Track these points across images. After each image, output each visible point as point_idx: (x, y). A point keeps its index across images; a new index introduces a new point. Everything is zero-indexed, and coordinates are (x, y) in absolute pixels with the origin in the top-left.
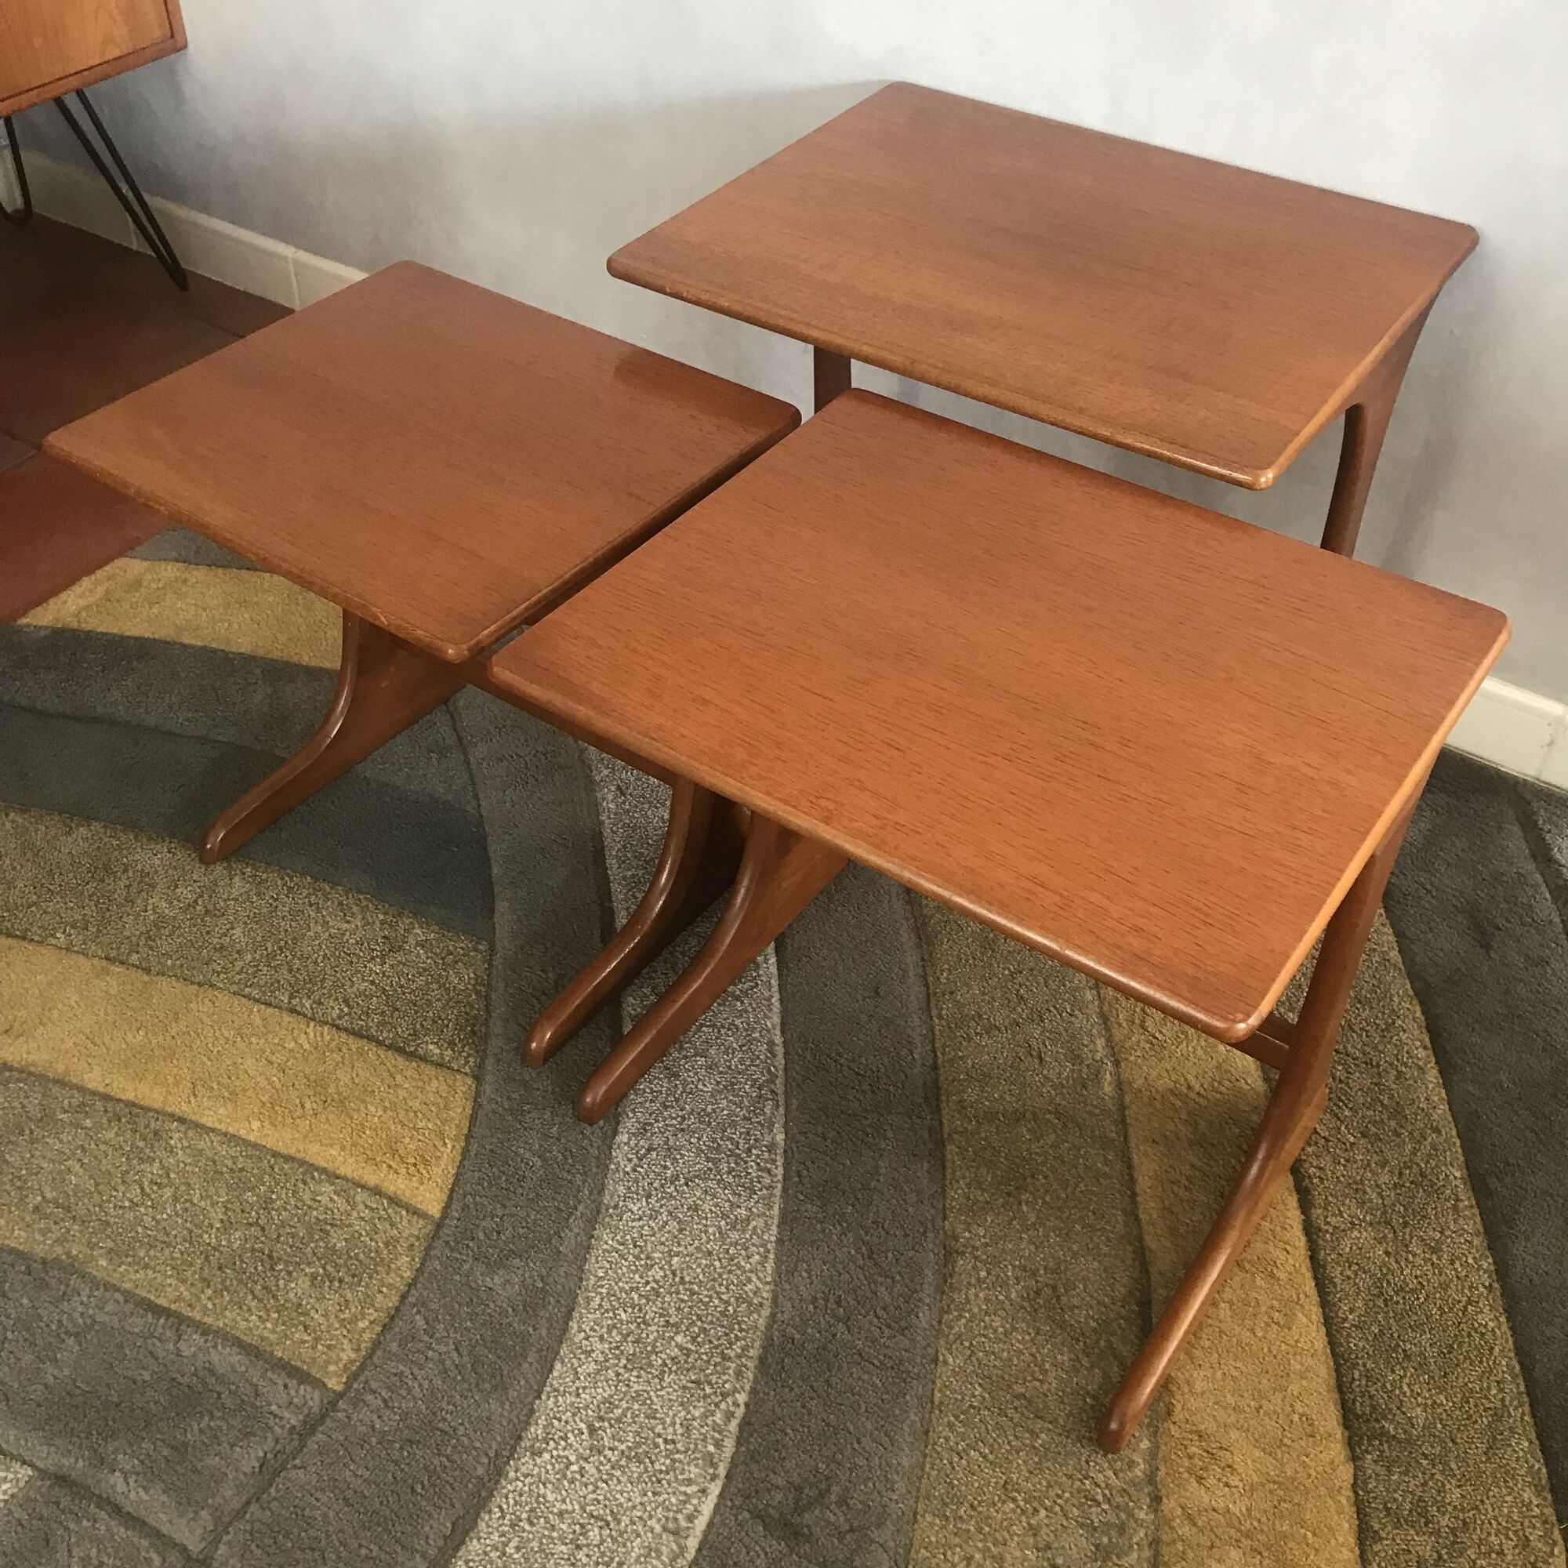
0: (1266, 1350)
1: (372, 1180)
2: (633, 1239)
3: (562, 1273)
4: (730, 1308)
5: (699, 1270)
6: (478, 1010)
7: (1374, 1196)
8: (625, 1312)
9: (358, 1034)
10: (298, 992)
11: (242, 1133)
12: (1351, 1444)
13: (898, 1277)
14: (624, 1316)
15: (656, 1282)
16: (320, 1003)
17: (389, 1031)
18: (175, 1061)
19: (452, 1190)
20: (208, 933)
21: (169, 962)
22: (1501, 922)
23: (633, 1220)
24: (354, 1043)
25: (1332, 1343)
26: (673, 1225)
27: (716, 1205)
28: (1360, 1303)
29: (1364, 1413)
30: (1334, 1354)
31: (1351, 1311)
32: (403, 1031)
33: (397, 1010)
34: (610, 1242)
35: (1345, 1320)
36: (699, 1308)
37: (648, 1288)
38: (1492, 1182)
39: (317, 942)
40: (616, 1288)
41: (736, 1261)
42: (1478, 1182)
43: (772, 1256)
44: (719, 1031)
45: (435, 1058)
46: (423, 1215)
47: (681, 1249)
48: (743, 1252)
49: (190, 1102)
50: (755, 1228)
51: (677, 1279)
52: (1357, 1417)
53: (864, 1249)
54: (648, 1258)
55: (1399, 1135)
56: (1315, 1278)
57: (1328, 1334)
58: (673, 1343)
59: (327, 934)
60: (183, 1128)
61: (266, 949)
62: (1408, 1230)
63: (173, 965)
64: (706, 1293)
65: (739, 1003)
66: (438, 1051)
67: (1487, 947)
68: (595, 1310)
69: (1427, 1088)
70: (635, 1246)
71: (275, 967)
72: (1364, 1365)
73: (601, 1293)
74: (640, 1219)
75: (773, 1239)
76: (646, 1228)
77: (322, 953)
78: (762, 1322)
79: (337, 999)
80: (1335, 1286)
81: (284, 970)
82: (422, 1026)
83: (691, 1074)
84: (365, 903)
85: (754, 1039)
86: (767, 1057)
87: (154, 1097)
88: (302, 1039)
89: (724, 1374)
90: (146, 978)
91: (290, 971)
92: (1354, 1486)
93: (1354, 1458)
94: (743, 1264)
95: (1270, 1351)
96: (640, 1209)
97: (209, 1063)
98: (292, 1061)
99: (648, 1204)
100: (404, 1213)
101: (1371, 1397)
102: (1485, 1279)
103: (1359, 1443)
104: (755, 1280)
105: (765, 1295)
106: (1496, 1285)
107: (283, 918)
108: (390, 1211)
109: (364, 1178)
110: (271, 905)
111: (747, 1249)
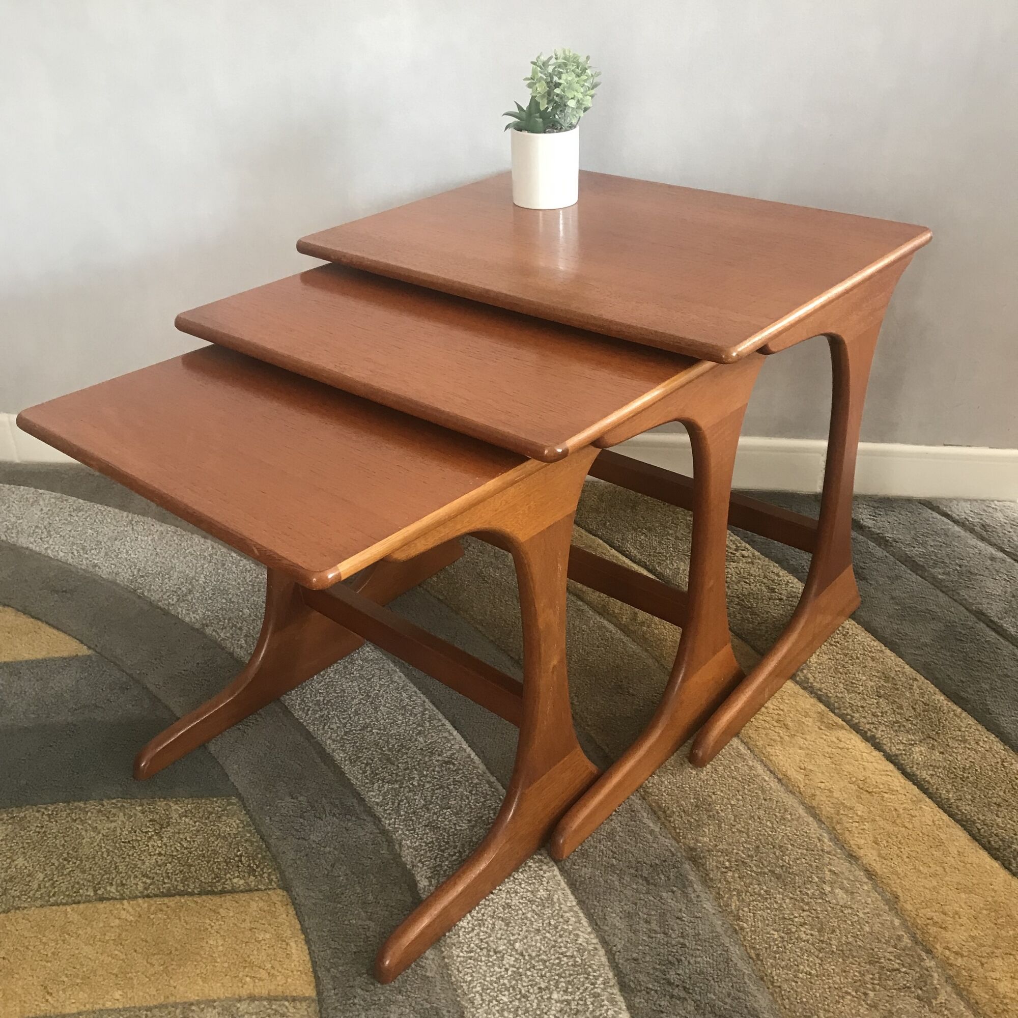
0: (921, 834)
1: (244, 993)
2: (476, 945)
3: (439, 991)
4: (578, 959)
5: (538, 945)
6: (256, 842)
7: (910, 726)
8: (504, 995)
9: (169, 894)
10: (99, 883)
11: (109, 1005)
12: (1006, 866)
13: (675, 889)
14: (505, 999)
15: (514, 966)
16: (123, 885)
17: (194, 883)
18: (16, 976)
19: (315, 972)
22: (862, 566)
23: (469, 933)
24: (172, 902)
25: (951, 815)
26: (499, 924)
27: (522, 898)
28: (949, 787)
29: (1000, 846)
30: (957, 821)
31: (948, 792)
32: (205, 878)
33: (191, 865)
34: (461, 954)
35: (948, 799)
36: (555, 969)
37: (510, 973)
38: (964, 695)
39: (95, 844)
40: (486, 983)
41: (560, 927)
42: (955, 697)
43: (581, 915)
44: (448, 788)
45: (242, 887)
46: (305, 999)
47: (516, 936)
48: (561, 920)
49: (47, 1001)
50: (558, 899)
51: (527, 958)
52: (998, 850)
53: (640, 881)
54: (496, 953)
55: (897, 689)
56: (914, 784)
57: (945, 811)
58: (553, 1002)
59: (101, 835)
61: (53, 864)
62: (941, 737)
64: (553, 957)
65: (451, 766)
66: (242, 882)
67: (864, 581)
68: (481, 1005)
69: (891, 660)
70: (482, 949)
71: (69, 874)
72: (979, 819)
73: (478, 992)
74: (473, 930)
75: (574, 903)
76: (481, 934)
77: (104, 850)
78: (604, 959)
79: (136, 877)
80: (929, 783)
81: (77, 872)
82: (219, 869)
83: (446, 823)
84: (119, 805)
85: (476, 784)
86: (493, 792)
88: (124, 914)
89: (602, 1006)
91: (84, 872)
93: (1014, 874)
94: (566, 927)
95: (923, 834)
96: (468, 923)
97: (49, 964)
98: (124, 934)
99: (472, 917)
100: (286, 1003)
101: (997, 835)
102: (998, 746)
103: (1010, 864)
104: (580, 933)
105: (595, 941)
106: (1007, 747)
107: (55, 838)
108: (274, 1007)
109: (237, 993)
110: (39, 832)
111: (562, 917)
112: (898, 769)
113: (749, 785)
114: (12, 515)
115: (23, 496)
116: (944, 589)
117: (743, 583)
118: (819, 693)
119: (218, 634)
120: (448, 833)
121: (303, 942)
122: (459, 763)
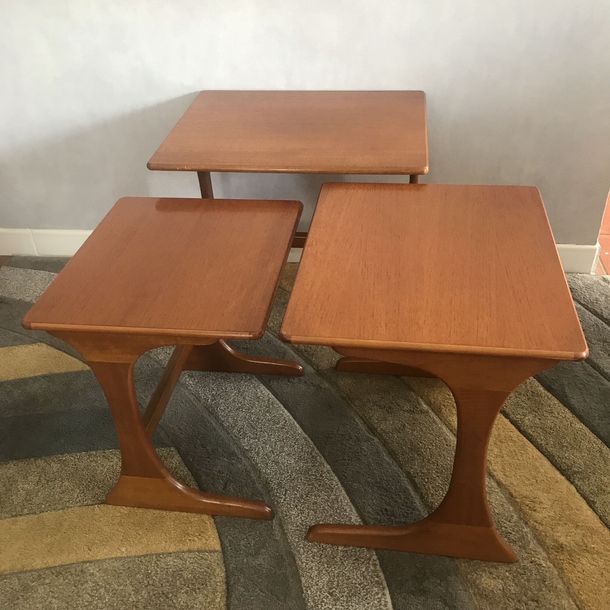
0: (526, 463)
1: (186, 548)
2: (300, 523)
3: (282, 547)
6: (186, 471)
7: (524, 405)
8: (315, 548)
11: (119, 555)
12: (568, 479)
13: (400, 494)
14: (315, 550)
18: (72, 541)
19: (220, 538)
20: (53, 488)
21: (43, 506)
23: (296, 517)
25: (542, 453)
26: (311, 512)
27: (323, 499)
28: (542, 437)
30: (545, 455)
31: (541, 440)
35: (541, 444)
38: (553, 387)
39: (104, 474)
41: (342, 514)
42: (548, 388)
43: (352, 507)
44: (283, 441)
46: (214, 551)
48: (342, 510)
49: (89, 553)
50: (341, 500)
52: (565, 470)
53: (383, 490)
56: (524, 436)
57: (539, 450)
58: (339, 551)
59: (106, 469)
60: (92, 564)
61: (83, 485)
62: (540, 410)
63: (45, 507)
68: (304, 553)
70: (303, 525)
71: (92, 489)
72: (556, 455)
73: (301, 547)
74: (298, 515)
75: (349, 501)
76: (303, 517)
77: (108, 477)
80: (532, 435)
81: (96, 488)
83: (283, 460)
84: (114, 453)
85: (298, 439)
86: (306, 443)
87: (72, 558)
89: (364, 552)
90: (36, 516)
91: (99, 488)
92: (577, 491)
93: (572, 483)
94: (345, 513)
96: (296, 512)
97: (88, 536)
98: (123, 520)
99: (298, 509)
100: (207, 554)
101: (565, 463)
102: (569, 415)
103: (570, 478)
104: (352, 516)
105: (359, 520)
106: (574, 416)
107: (82, 470)
108: (201, 555)
109: (182, 549)
110: (74, 468)
111: (343, 508)
112: (517, 428)
113: (439, 438)
114: (38, 289)
115: (43, 276)
119: (157, 357)
120: (284, 466)
121: (214, 523)
122: (288, 428)
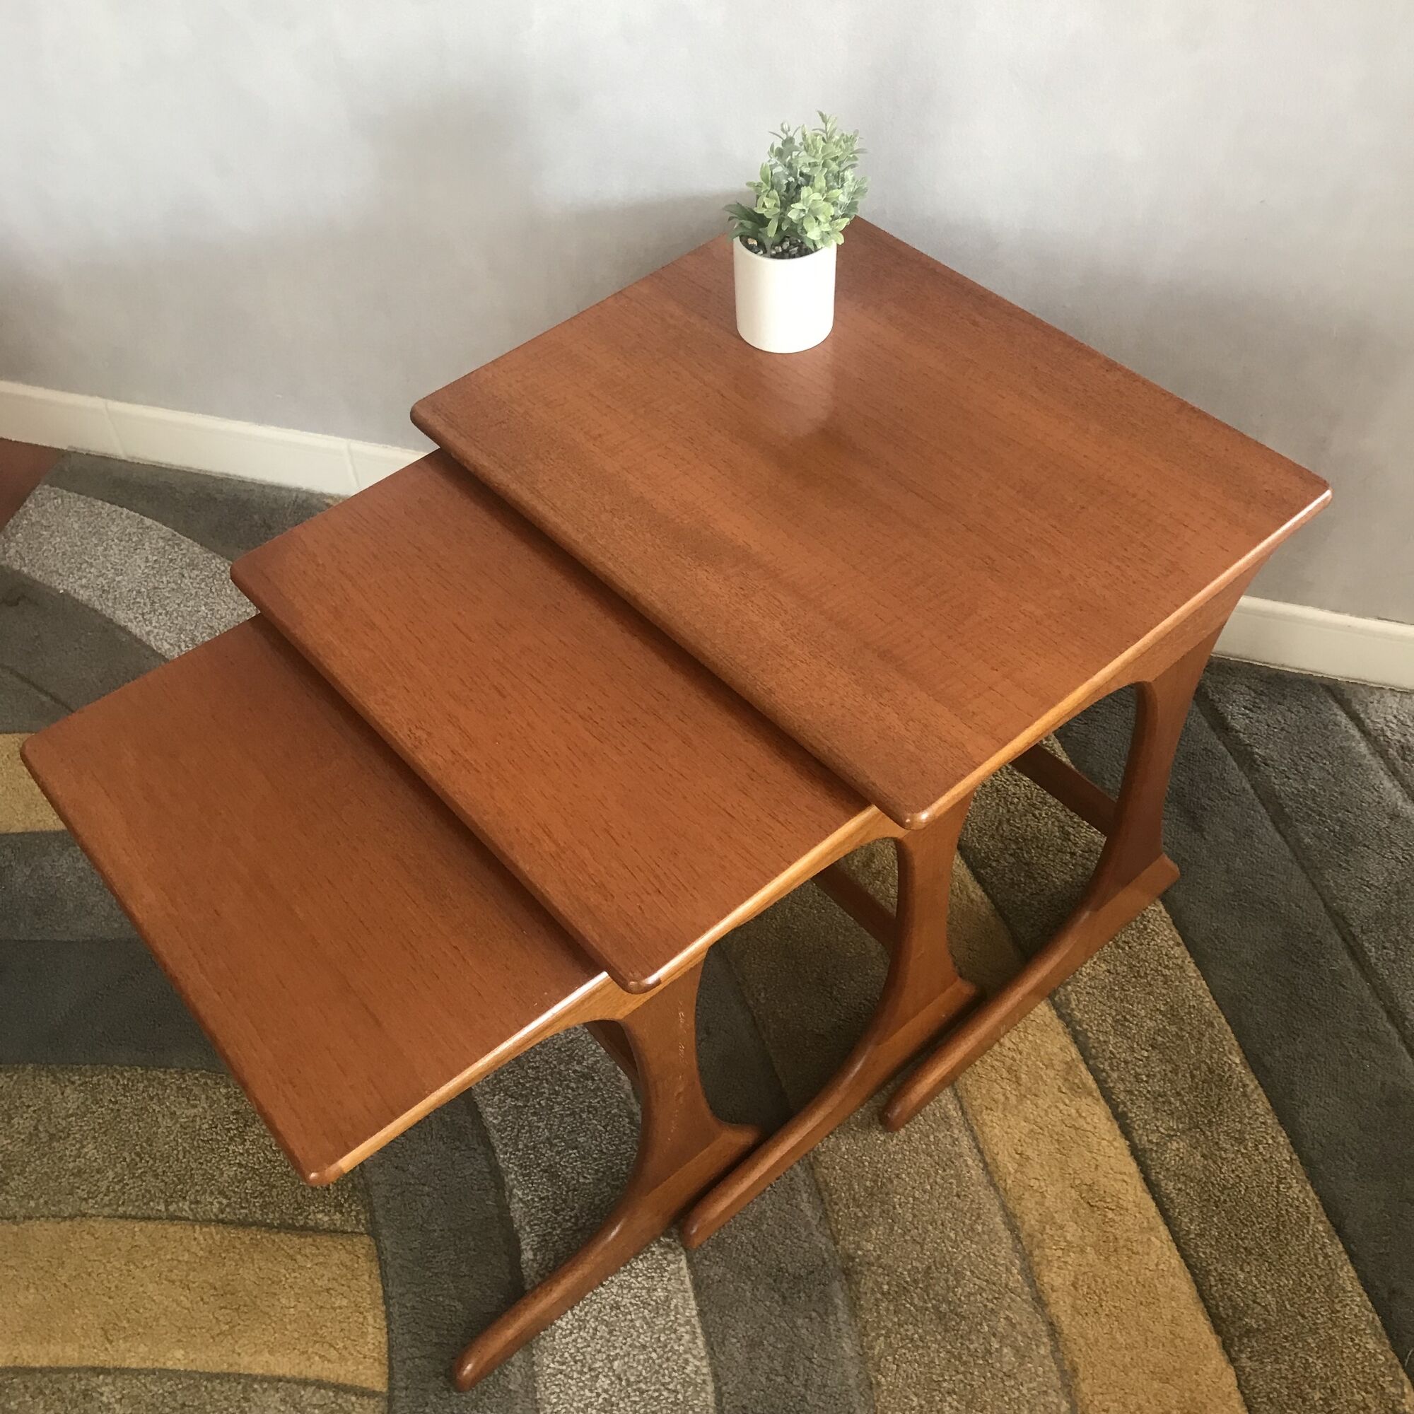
0: (1134, 1283)
1: (311, 1375)
2: (571, 1355)
4: (680, 1396)
5: (640, 1368)
7: (1178, 1104)
9: (243, 1224)
10: (171, 1197)
11: (169, 1365)
12: (1226, 1346)
13: (814, 1314)
15: (606, 1391)
16: (197, 1202)
17: (273, 1212)
18: (77, 1311)
19: (390, 1360)
20: (61, 1159)
21: (32, 1204)
22: (1205, 801)
23: (565, 1337)
24: (246, 1236)
25: (1184, 1256)
26: (602, 1330)
27: (635, 1296)
28: (1196, 1212)
29: (1228, 1316)
30: (1188, 1266)
31: (1191, 1221)
32: (287, 1208)
33: (274, 1186)
34: (552, 1365)
35: (1188, 1233)
36: (651, 1405)
37: (601, 1400)
38: (1267, 1060)
39: (172, 1137)
40: (572, 1409)
41: (669, 1346)
42: (1255, 1062)
43: (699, 1330)
44: (581, 1117)
45: (326, 1226)
46: (372, 1394)
47: (618, 1351)
48: (673, 1336)
49: (106, 1349)
50: (676, 1306)
51: (624, 1383)
52: (1224, 1321)
53: (776, 1297)
54: (591, 1369)
55: (1181, 1038)
56: (1154, 1198)
57: (1179, 1248)
59: (178, 1125)
60: (109, 1380)
61: (125, 1160)
62: (1214, 1129)
63: (37, 1205)
64: (653, 1388)
65: (590, 1083)
66: (326, 1219)
67: (1200, 830)
69: (1191, 984)
70: (576, 1362)
71: (140, 1177)
72: (1216, 1269)
74: (571, 1333)
75: (694, 1313)
76: (579, 1340)
77: (180, 1148)
78: (711, 1399)
79: (212, 1193)
80: (1172, 1201)
81: (149, 1177)
82: (303, 1196)
83: (569, 1170)
84: (203, 1081)
85: (615, 1115)
86: (632, 1131)
87: (70, 1355)
88: (194, 1249)
90: (15, 1228)
91: (156, 1176)
92: (1239, 1386)
93: (1232, 1361)
94: (676, 1348)
95: (1138, 1282)
96: (567, 1323)
97: (111, 1302)
98: (192, 1274)
99: (574, 1315)
100: (353, 1399)
101: (1230, 1299)
102: (1285, 1154)
103: (1232, 1345)
104: (691, 1360)
105: (705, 1370)
106: (1295, 1157)
107: (129, 1120)
108: (340, 1401)
109: (304, 1373)
110: (112, 1110)
111: (675, 1331)
112: (1141, 1171)
113: (944, 1170)
114: (109, 566)
115: (125, 528)
116: (1306, 864)
117: (1030, 816)
118: (1078, 1028)
120: (568, 1187)
121: (383, 1316)
122: (601, 1079)
